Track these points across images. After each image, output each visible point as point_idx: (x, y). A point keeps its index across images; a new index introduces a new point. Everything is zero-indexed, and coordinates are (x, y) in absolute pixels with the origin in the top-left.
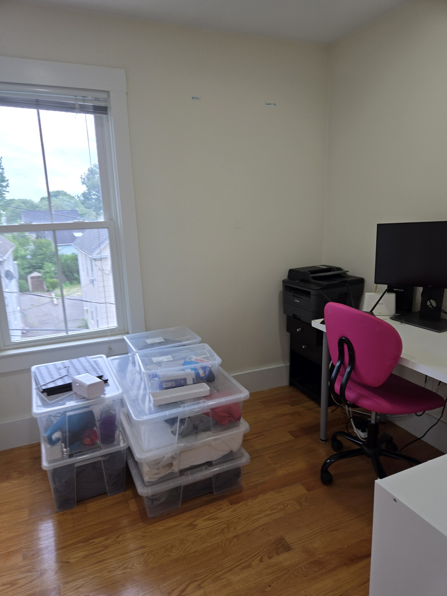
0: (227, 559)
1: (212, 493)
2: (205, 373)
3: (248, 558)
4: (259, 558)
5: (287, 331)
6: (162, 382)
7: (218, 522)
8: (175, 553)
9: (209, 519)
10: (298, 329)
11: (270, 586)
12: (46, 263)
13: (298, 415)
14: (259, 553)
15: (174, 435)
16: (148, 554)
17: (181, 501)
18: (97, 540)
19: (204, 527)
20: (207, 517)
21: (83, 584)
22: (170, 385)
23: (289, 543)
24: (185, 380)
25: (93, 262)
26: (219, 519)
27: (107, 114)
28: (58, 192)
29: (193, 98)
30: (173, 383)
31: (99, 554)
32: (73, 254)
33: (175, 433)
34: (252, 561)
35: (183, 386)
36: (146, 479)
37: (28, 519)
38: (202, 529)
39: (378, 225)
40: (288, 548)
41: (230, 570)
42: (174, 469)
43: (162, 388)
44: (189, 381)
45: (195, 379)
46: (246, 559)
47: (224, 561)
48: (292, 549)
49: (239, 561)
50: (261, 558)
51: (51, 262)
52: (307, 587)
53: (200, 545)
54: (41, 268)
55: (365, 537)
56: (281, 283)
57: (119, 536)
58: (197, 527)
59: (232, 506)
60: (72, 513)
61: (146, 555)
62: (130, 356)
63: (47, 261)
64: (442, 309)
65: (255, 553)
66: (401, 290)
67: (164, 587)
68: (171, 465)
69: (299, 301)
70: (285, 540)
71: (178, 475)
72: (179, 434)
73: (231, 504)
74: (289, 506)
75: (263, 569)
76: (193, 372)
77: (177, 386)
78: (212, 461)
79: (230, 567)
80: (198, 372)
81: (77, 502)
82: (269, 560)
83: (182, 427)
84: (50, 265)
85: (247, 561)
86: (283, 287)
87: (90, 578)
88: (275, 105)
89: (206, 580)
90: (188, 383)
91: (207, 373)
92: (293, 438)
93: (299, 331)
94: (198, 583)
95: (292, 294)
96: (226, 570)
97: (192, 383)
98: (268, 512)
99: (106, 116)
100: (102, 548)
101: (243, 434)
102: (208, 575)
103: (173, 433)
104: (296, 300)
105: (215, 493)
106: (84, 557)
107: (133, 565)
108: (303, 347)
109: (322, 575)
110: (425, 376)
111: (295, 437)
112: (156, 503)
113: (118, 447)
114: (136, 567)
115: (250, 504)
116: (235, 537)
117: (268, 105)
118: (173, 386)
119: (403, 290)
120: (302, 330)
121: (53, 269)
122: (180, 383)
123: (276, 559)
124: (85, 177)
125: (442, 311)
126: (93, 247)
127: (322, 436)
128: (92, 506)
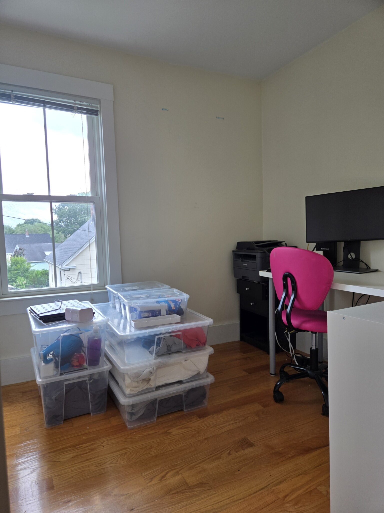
0: (200, 454)
1: (182, 410)
2: (175, 306)
3: (218, 452)
4: (228, 451)
5: (237, 292)
6: (141, 312)
7: (189, 430)
8: (153, 451)
9: (181, 428)
10: (247, 288)
11: (239, 470)
12: (19, 277)
13: (250, 359)
14: (227, 449)
15: (152, 354)
16: (130, 453)
17: (156, 416)
18: (84, 445)
19: (177, 434)
20: (179, 427)
21: (74, 476)
22: (147, 315)
23: (251, 441)
24: (160, 311)
25: (63, 273)
26: (190, 428)
27: (97, 115)
28: (33, 219)
29: (163, 109)
30: (150, 314)
31: (86, 454)
32: (43, 269)
33: (152, 352)
34: (222, 455)
35: (158, 316)
36: (127, 391)
37: (20, 433)
38: (176, 435)
39: (306, 197)
40: (251, 445)
41: (203, 461)
42: (151, 384)
43: (140, 317)
44: (163, 312)
45: (168, 311)
46: (217, 453)
47: (197, 455)
48: (255, 445)
49: (211, 455)
50: (229, 452)
51: (23, 276)
52: (271, 470)
53: (175, 446)
54: (14, 281)
55: (315, 436)
56: (232, 252)
57: (104, 442)
58: (171, 434)
59: (200, 419)
60: (59, 428)
61: (128, 454)
62: (110, 303)
63: (20, 276)
64: (360, 259)
65: (223, 450)
66: (327, 249)
67: (147, 475)
68: (148, 380)
69: (246, 265)
70: (248, 439)
71: (155, 389)
72: (155, 353)
73: (200, 418)
74: (249, 417)
75: (231, 459)
76: (167, 304)
77: (152, 316)
78: (183, 380)
79: (203, 459)
80: (170, 305)
81: (64, 420)
82: (237, 453)
83: (158, 348)
84: (23, 279)
85: (217, 454)
86: (233, 255)
87: (79, 471)
88: (223, 119)
89: (183, 468)
90: (162, 314)
91: (177, 307)
92: (248, 374)
93: (248, 290)
94: (176, 471)
95: (241, 260)
96: (199, 461)
97: (165, 314)
98: (231, 422)
99: (97, 117)
100: (89, 451)
101: (209, 355)
102: (185, 465)
103: (151, 353)
104: (244, 264)
105: (185, 410)
106: (72, 458)
107: (117, 461)
108: (251, 304)
109: (283, 461)
110: (353, 294)
111: (250, 373)
112: (134, 418)
113: (102, 368)
114: (120, 462)
115: (216, 417)
116: (205, 439)
117: (218, 119)
118: (149, 316)
119: (328, 249)
120: (250, 289)
121: (25, 282)
122: (155, 313)
123: (242, 452)
124: (56, 208)
125: (360, 261)
126: (63, 260)
127: (272, 370)
128: (78, 423)
